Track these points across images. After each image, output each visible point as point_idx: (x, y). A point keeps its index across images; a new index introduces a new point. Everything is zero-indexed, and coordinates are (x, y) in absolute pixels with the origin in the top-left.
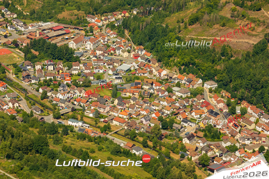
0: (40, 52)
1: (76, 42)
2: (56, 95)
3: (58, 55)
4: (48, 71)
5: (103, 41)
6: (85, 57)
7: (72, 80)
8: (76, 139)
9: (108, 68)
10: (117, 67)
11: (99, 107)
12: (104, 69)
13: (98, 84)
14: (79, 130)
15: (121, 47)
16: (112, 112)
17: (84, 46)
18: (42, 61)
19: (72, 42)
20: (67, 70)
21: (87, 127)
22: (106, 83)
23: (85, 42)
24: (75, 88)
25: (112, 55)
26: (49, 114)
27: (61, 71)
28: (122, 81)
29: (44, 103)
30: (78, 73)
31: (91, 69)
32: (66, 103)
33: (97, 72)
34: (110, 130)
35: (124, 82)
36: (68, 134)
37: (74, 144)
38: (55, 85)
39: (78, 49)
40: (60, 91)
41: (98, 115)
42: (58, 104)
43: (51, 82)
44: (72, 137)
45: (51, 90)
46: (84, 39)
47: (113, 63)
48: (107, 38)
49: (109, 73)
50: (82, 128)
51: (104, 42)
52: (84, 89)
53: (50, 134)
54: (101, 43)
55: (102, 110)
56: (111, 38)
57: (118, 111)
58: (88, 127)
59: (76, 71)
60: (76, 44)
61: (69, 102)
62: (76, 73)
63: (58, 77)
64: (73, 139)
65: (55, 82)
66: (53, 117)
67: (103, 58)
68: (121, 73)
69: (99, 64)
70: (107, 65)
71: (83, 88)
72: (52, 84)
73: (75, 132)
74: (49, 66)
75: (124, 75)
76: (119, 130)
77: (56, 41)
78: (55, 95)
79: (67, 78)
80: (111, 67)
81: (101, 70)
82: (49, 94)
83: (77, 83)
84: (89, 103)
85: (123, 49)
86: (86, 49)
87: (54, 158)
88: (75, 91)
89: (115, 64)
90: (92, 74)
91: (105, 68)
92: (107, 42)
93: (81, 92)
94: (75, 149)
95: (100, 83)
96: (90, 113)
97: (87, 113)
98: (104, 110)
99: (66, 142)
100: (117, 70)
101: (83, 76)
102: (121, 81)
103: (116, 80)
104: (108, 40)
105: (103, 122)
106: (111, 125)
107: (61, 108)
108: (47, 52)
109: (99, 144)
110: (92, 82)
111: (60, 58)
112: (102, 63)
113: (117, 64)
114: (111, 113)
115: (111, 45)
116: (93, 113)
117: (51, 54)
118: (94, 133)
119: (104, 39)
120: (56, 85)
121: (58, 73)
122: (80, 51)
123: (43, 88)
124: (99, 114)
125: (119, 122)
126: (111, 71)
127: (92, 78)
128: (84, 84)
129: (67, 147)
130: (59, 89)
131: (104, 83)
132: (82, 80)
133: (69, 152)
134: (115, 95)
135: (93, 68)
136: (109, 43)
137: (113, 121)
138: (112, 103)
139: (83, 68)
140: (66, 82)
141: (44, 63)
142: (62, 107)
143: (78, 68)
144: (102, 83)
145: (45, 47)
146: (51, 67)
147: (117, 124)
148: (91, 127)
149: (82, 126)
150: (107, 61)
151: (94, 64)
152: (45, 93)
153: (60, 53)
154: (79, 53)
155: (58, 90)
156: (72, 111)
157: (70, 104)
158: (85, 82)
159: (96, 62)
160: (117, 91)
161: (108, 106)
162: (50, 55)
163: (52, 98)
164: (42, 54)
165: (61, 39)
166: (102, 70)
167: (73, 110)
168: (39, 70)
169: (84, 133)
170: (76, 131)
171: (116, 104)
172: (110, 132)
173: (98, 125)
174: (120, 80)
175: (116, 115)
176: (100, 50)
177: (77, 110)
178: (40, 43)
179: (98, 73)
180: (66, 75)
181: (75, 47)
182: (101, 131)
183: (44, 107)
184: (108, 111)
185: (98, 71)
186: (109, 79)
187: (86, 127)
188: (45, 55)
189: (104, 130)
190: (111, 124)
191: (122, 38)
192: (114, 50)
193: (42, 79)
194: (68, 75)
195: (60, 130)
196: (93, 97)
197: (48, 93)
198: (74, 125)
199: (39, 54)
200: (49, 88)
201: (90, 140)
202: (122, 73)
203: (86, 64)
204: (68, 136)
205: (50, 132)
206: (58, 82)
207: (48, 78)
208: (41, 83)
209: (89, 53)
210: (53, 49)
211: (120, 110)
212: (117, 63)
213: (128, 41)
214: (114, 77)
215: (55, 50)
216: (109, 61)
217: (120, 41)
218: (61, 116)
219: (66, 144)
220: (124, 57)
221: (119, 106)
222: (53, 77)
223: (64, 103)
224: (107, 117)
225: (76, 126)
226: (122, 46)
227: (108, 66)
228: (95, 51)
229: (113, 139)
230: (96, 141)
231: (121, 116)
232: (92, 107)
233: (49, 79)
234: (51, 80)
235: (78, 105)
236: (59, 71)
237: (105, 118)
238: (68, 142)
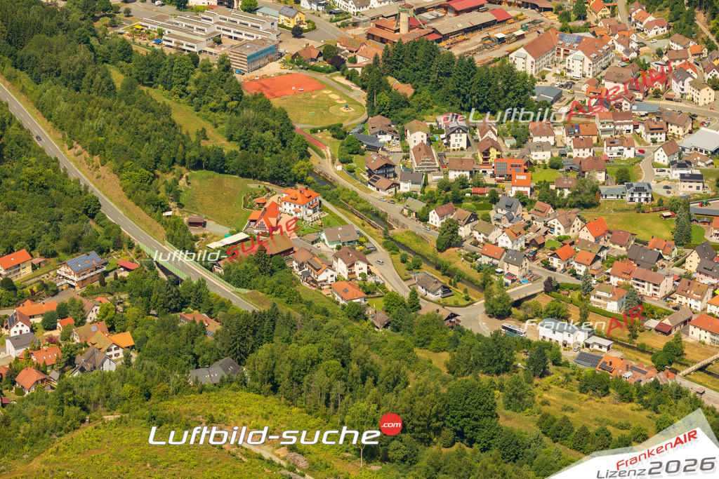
0: (416, 87)
1: (536, 50)
2: (487, 235)
3: (478, 97)
4: (448, 151)
5: (623, 48)
6: (568, 104)
7: (533, 185)
8: (577, 392)
9: (649, 141)
10: (679, 139)
11: (636, 280)
12: (637, 145)
13: (622, 198)
14: (577, 359)
15: (690, 70)
16: (684, 298)
17: (561, 66)
18: (425, 117)
19: (522, 51)
20: (512, 147)
21: (604, 350)
22: (650, 196)
23: (565, 50)
24: (550, 212)
25: (659, 97)
26: (469, 301)
27: (493, 153)
28: (704, 187)
29: (450, 264)
30: (551, 161)
31: (595, 145)
32: (524, 264)
33: (615, 155)
34: (683, 359)
35: (709, 192)
36: (549, 374)
37: (572, 410)
38: (476, 199)
39: (543, 78)
40: (498, 220)
42: (496, 266)
43: (463, 188)
44: (561, 384)
45: (470, 218)
46: (560, 42)
47: (667, 124)
48: (635, 39)
49: (656, 160)
50: (586, 350)
51: (628, 51)
52: (579, 217)
53: (488, 372)
54: (618, 56)
55: (648, 290)
56: (650, 37)
57: (703, 294)
58: (608, 348)
59: (545, 153)
60: (534, 60)
61: (534, 259)
62: (545, 158)
63: (485, 172)
64: (567, 391)
65: (479, 190)
66: (487, 312)
67: (628, 107)
68: (697, 161)
69: (618, 127)
70: (647, 133)
71: (576, 210)
72: (470, 198)
73: (566, 364)
74: (453, 136)
75: (707, 165)
76: (712, 358)
77: (464, 48)
78: (482, 235)
79: (517, 177)
80: (661, 137)
81: (629, 149)
82: (464, 231)
83: (553, 193)
84: (599, 263)
85: (695, 76)
86: (568, 74)
87: (517, 458)
88: (551, 222)
89: (674, 129)
90: (599, 163)
91: (638, 141)
92: (638, 52)
93: (568, 225)
94: (584, 428)
95: (630, 196)
96: (611, 299)
97: (599, 297)
98: (655, 290)
99: (546, 403)
100: (683, 149)
101: (568, 171)
102: (698, 188)
103: (683, 184)
104: (642, 44)
105: (657, 330)
106: (685, 342)
107: (510, 281)
108: (441, 86)
109: (656, 410)
110: (603, 189)
111: (485, 107)
112: (629, 124)
113: (681, 129)
114: (679, 299)
115: (653, 63)
116: (618, 301)
117: (454, 92)
118: (633, 369)
119: (626, 41)
120: (483, 199)
121: (484, 159)
122: (548, 84)
123: (441, 211)
124: (640, 303)
125: (712, 333)
126: (663, 153)
127: (601, 177)
128: (577, 199)
129: (555, 420)
130: (492, 214)
131: (644, 195)
132: (570, 182)
133: (564, 437)
134: (683, 239)
135: (598, 141)
136: (645, 54)
137: (691, 328)
138: (678, 266)
139: (568, 141)
140: (514, 189)
141: (434, 124)
142: (510, 275)
143: (551, 140)
144: (636, 195)
145: (433, 68)
146: (459, 138)
147: (703, 339)
148: (618, 349)
149: (588, 346)
150: (643, 119)
151: (601, 127)
152: (451, 229)
153: (487, 90)
154: (548, 90)
155: (492, 217)
156: (547, 291)
157: (537, 267)
158: (579, 193)
159: (607, 123)
160: (691, 221)
161: (668, 276)
162: (453, 96)
163: (476, 244)
164: (426, 93)
165: (480, 40)
166: (632, 149)
167: (551, 287)
168: (422, 148)
169: (597, 368)
170: (572, 362)
171: (693, 269)
172: (684, 365)
173: (638, 342)
174: (695, 185)
175: (698, 306)
176: (616, 79)
177: (563, 289)
178: (416, 55)
179: (619, 159)
180: (512, 166)
181: (530, 71)
182: (653, 364)
183: (449, 275)
184: (667, 293)
185: (619, 154)
186: (658, 182)
187: (600, 347)
188: (435, 95)
189: (665, 361)
190: (684, 338)
191: (688, 40)
193: (433, 178)
194: (520, 166)
195: (521, 359)
196: (611, 245)
197: (461, 228)
198: (561, 341)
199: (415, 93)
200: (461, 213)
201: (626, 397)
202: (699, 158)
203: (578, 127)
204: (547, 379)
205: (489, 365)
206: (487, 190)
207: (453, 176)
208: (433, 192)
209: (580, 90)
210: (462, 77)
211: (710, 291)
212: (681, 126)
213: (710, 49)
214: (676, 173)
215: (469, 80)
216: (651, 119)
217: (680, 48)
218: (514, 310)
219: (545, 409)
220: (701, 103)
221: (702, 276)
222: (471, 172)
223: (518, 264)
224: (669, 313)
225: (565, 345)
226: (690, 65)
227: (650, 136)
228: (600, 81)
229: (702, 394)
230: (646, 401)
231: (713, 312)
232: (612, 278)
233: (457, 180)
234: (463, 183)
235: (564, 270)
236: (488, 150)
237: (659, 318)
238: (551, 402)
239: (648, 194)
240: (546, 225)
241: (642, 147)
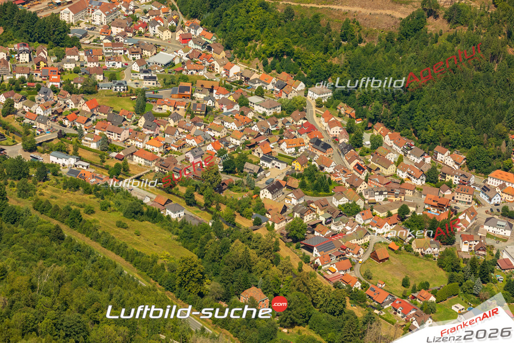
0: (5, 29)
1: (75, 10)
2: (30, 108)
3: (38, 34)
4: (19, 63)
5: (125, 9)
6: (90, 39)
7: (62, 81)
8: (62, 189)
9: (131, 59)
10: (148, 58)
11: (109, 131)
12: (124, 61)
13: (111, 88)
14: (69, 173)
15: (159, 21)
16: (134, 141)
17: (90, 19)
18: (8, 45)
19: (67, 9)
20: (54, 62)
21: (85, 168)
22: (126, 88)
23: (92, 10)
24: (68, 96)
25: (142, 35)
26: (15, 143)
27: (42, 64)
28: (157, 83)
29: (8, 123)
30: (74, 69)
31: (100, 61)
32: (48, 123)
33: (111, 66)
34: (128, 173)
35: (159, 86)
36: (48, 180)
37: (56, 198)
38: (30, 89)
39: (79, 24)
40: (40, 100)
41: (107, 146)
42: (33, 124)
43: (23, 83)
44: (53, 185)
45: (22, 99)
46: (90, 5)
47: (142, 50)
48: (133, 5)
49: (133, 69)
50: (75, 168)
51: (128, 11)
52: (83, 98)
53: (14, 179)
54: (123, 13)
55: (115, 137)
56: (142, 3)
57: (143, 139)
58: (87, 167)
59: (71, 65)
60: (74, 15)
61: (55, 121)
62: (71, 67)
63: (37, 75)
64: (56, 189)
65: (31, 84)
66: (23, 149)
67: (123, 41)
68: (155, 69)
69: (115, 51)
70: (130, 54)
71: (82, 95)
72: (26, 88)
73: (61, 175)
74: (21, 55)
75: (161, 72)
76: (143, 173)
77: (37, 8)
78: (28, 108)
79: (53, 77)
80: (138, 57)
81: (119, 63)
82: (17, 106)
83: (72, 86)
84: (91, 123)
85: (162, 24)
86: (92, 23)
87: (15, 221)
88: (67, 101)
89: (146, 53)
90: (101, 70)
91: (125, 59)
92: (134, 11)
93: (77, 103)
94: (56, 206)
95: (114, 88)
96: (93, 142)
97: (87, 141)
98: (119, 137)
99: (42, 194)
100: (149, 63)
101: (83, 74)
102: (153, 84)
103: (145, 81)
104: (136, 7)
105: (116, 158)
106: (131, 164)
107: (39, 133)
108: (19, 28)
109: (103, 198)
110: (100, 84)
111: (42, 40)
112: (121, 49)
113: (149, 53)
114: (131, 142)
115: (141, 17)
116: (97, 142)
117: (25, 31)
118: (96, 177)
119: (127, 5)
120: (32, 89)
121: (37, 68)
122: (81, 28)
123: (7, 95)
124: (108, 143)
125: (145, 159)
126: (137, 65)
127: (99, 78)
128: (85, 89)
129: (42, 202)
130: (36, 97)
131: (122, 88)
132: (82, 80)
133: (46, 211)
134: (140, 110)
135: (103, 58)
136: (138, 12)
137: (134, 157)
138: (134, 125)
139: (86, 58)
140: (51, 84)
141: (13, 49)
142: (40, 129)
143: (76, 58)
144: (118, 87)
145: (15, 18)
146: (24, 56)
147: (140, 162)
148: (93, 168)
149: (76, 166)
150: (130, 47)
151: (105, 51)
152: (9, 104)
153: (43, 30)
154: (79, 31)
155: (36, 98)
156: (59, 138)
157: (56, 125)
158: (87, 85)
159: (109, 49)
160: (146, 101)
161: (126, 129)
162: (25, 33)
163: (24, 112)
164: (10, 32)
165: (47, 4)
166: (121, 63)
167: (62, 135)
168: (2, 61)
169: (78, 177)
170: (64, 174)
171: (142, 126)
172: (128, 176)
173: (105, 164)
174: (152, 82)
175: (140, 145)
176: (119, 25)
177: (68, 136)
178: (6, 11)
179: (113, 69)
180: (51, 71)
181: (72, 20)
182: (109, 175)
183: (7, 129)
184: (126, 139)
185: (113, 65)
186: (132, 81)
187: (83, 167)
188: (16, 33)
189: (115, 173)
190: (129, 162)
191: (161, 5)
192: (145, 26)
193: (6, 78)
194: (56, 71)
195: (33, 172)
196: (99, 113)
197: (15, 104)
198: (61, 163)
199: (4, 32)
200: (18, 96)
201: (88, 191)
202: (156, 68)
203: (91, 51)
204: (47, 182)
205: (14, 175)
206: (35, 84)
207: (18, 76)
208: (5, 85)
209: (98, 31)
210: (30, 23)
211: (148, 137)
212: (150, 51)
213: (173, 10)
214: (142, 76)
215: (34, 25)
216: (133, 47)
217: (157, 9)
218: (38, 147)
219: (41, 197)
220: (164, 39)
221: (146, 130)
222: (28, 75)
223: (44, 123)
224: (122, 149)
225: (64, 166)
226: (160, 19)
227: (131, 56)
228: (110, 27)
229: (131, 190)
230: (98, 193)
231: (149, 149)
232: (96, 130)
233: (19, 78)
234: (23, 80)
235: (71, 127)
236: (39, 63)
237: (119, 152)
238: (45, 194)
239: (124, 86)
240: (65, 103)
241: (127, 62)
